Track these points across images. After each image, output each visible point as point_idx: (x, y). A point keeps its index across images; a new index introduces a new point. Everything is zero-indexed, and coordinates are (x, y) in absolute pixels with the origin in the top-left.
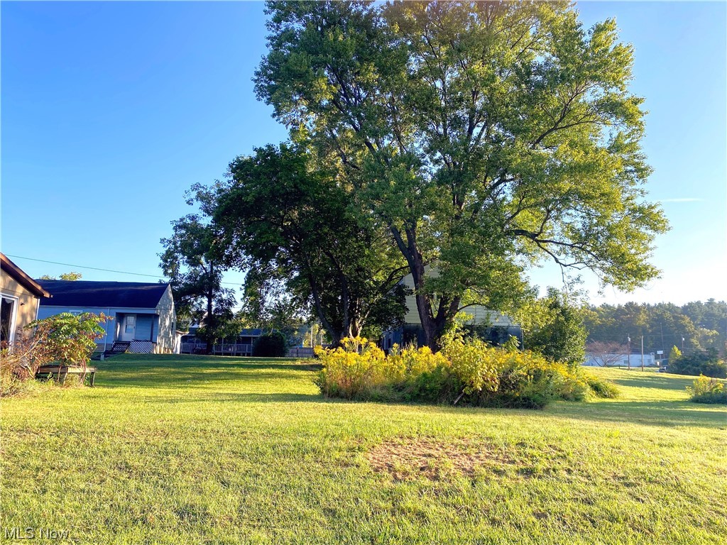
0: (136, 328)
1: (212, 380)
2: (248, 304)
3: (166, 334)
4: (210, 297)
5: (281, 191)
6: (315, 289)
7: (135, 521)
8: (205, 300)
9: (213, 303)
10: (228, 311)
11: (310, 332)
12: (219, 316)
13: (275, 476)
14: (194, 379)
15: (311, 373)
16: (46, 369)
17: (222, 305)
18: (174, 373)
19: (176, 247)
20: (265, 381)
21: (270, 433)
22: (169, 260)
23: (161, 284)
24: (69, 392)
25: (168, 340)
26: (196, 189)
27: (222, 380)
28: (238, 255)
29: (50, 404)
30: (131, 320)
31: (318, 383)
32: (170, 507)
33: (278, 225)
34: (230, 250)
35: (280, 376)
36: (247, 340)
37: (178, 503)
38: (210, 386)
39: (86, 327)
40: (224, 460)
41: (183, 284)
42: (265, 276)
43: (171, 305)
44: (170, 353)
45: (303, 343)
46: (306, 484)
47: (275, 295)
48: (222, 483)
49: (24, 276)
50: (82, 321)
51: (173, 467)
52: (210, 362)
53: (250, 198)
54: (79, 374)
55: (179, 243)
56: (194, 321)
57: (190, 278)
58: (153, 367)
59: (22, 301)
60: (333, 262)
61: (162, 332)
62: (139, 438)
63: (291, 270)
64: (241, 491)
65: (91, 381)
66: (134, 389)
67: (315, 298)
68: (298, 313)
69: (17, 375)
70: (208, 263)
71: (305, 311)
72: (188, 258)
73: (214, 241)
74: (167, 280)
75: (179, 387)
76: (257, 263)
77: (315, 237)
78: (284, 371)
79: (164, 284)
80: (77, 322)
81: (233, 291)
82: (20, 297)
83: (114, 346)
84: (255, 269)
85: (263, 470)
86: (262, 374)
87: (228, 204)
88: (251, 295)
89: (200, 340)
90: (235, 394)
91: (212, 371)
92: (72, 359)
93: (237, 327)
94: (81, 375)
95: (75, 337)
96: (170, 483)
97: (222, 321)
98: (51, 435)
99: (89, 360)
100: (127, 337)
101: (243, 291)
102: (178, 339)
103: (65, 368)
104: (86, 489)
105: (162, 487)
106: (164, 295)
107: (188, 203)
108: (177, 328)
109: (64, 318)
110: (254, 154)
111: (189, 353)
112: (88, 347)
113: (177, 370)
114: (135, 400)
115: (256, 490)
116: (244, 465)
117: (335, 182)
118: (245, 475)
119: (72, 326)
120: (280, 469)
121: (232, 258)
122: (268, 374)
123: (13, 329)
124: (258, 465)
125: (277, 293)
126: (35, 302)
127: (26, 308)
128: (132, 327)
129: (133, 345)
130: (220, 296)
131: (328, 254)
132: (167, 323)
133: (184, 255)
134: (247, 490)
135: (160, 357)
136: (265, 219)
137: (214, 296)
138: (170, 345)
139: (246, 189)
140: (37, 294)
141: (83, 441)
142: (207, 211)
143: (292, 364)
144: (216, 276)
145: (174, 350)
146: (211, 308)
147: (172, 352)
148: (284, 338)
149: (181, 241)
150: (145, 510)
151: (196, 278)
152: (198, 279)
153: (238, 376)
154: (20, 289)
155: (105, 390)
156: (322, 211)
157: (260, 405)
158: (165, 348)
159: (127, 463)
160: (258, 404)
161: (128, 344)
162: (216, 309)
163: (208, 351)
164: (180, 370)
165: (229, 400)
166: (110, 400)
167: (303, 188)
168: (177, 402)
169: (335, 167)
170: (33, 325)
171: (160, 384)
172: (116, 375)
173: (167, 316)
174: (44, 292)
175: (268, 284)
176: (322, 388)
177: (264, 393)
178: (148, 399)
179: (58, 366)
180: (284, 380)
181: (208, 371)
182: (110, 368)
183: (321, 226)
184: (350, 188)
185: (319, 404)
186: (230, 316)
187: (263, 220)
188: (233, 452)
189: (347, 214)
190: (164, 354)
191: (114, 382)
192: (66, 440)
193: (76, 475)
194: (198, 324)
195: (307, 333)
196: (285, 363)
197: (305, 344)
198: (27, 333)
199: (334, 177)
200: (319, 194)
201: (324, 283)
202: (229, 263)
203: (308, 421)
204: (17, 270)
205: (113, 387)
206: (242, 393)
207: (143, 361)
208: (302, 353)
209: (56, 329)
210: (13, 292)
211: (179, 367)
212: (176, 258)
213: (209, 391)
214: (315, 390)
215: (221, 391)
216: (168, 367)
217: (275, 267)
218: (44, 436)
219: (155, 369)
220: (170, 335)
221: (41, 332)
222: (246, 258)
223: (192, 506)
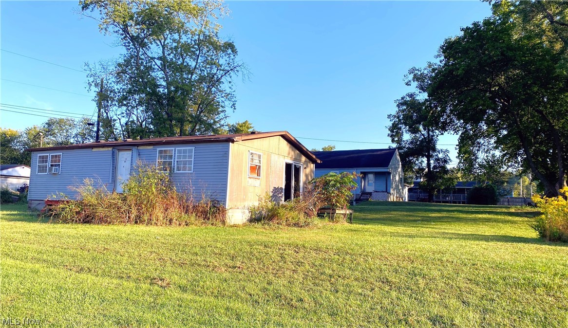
0: (375, 182)
1: (437, 222)
2: (462, 161)
3: (397, 187)
4: (429, 157)
5: (488, 61)
6: (525, 144)
7: (400, 321)
8: (425, 160)
9: (432, 162)
10: (444, 168)
11: (519, 183)
12: (437, 172)
13: (509, 303)
14: (422, 220)
15: (526, 219)
16: (323, 211)
17: (439, 163)
18: (407, 216)
19: (400, 120)
20: (483, 224)
21: (497, 267)
22: (395, 131)
23: (390, 149)
24: (338, 226)
25: (398, 192)
26: (413, 72)
27: (445, 222)
28: (452, 121)
29: (329, 234)
30: (371, 176)
31: (535, 228)
32: (424, 315)
33: (486, 91)
34: (445, 117)
35: (496, 221)
36: (461, 191)
37: (430, 312)
38: (436, 227)
39: (345, 182)
40: (463, 285)
41: (407, 148)
42: (476, 136)
43: (399, 165)
44: (401, 201)
45: (513, 194)
46: (541, 313)
47: (487, 152)
48: (463, 302)
49: (305, 150)
50: (341, 178)
51: (422, 286)
52: (433, 208)
53: (460, 72)
54: (343, 214)
55: (402, 116)
56: (417, 176)
57: (412, 143)
58: (391, 211)
59: (305, 166)
60: (544, 118)
61: (394, 185)
62: (392, 261)
63: (499, 130)
64: (480, 311)
65: (350, 219)
66: (379, 226)
67: (526, 152)
68: (509, 167)
69: (307, 215)
70: (425, 130)
71: (517, 165)
72: (409, 128)
73: (431, 112)
74: (394, 145)
75: (412, 227)
76: (469, 127)
77: (524, 97)
78: (499, 217)
79: (393, 149)
80: (339, 179)
81: (447, 151)
82: (304, 164)
83: (361, 196)
84: (466, 131)
85: (498, 296)
86: (480, 218)
87: (442, 79)
88: (465, 153)
89: (422, 191)
90: (459, 234)
91: (436, 215)
92: (338, 204)
93: (452, 180)
94: (344, 215)
95: (338, 189)
96: (421, 297)
97: (439, 176)
98: (334, 254)
99: (348, 205)
100: (369, 189)
101: (458, 151)
102: (406, 190)
103: (334, 210)
104: (363, 294)
105: (415, 299)
106: (394, 157)
107: (407, 84)
108: (405, 182)
109: (331, 176)
110: (462, 34)
111: (414, 201)
112: (347, 196)
113: (408, 213)
114: (384, 234)
115: (494, 312)
116: (480, 291)
117: (541, 43)
118: (482, 299)
119: (336, 181)
120: (514, 298)
121: (446, 124)
122: (485, 219)
123: (301, 184)
124: (492, 292)
125: (488, 150)
126: (312, 166)
127: (308, 170)
128: (372, 182)
129: (374, 194)
130: (437, 155)
131: (538, 111)
132: (397, 178)
133: (406, 126)
134: (485, 311)
135: (393, 203)
136: (475, 88)
137: (432, 156)
138: (400, 195)
139: (456, 64)
140: (313, 161)
141: (355, 260)
142: (422, 89)
143: (506, 211)
144: (432, 139)
145: (404, 199)
146: (430, 165)
147: (402, 200)
148: (496, 189)
149: (403, 115)
150: (406, 314)
151: (417, 142)
152: (418, 143)
153: (459, 220)
154: (304, 159)
155: (361, 226)
156: (529, 72)
157: (484, 244)
158: (397, 197)
159: (387, 279)
160: (481, 242)
161: (370, 194)
162: (434, 166)
163: (430, 199)
164: (411, 213)
165: (455, 238)
166: (366, 233)
167: (510, 54)
168: (415, 237)
169: (541, 29)
170: (313, 181)
171: (397, 223)
172: (365, 216)
173: (396, 173)
174: (317, 160)
175: (479, 143)
176: (540, 233)
177: (483, 234)
178: (392, 234)
179: (330, 209)
180: (501, 225)
181: (433, 215)
182: (360, 211)
183: (530, 86)
184: (558, 46)
185: (542, 246)
186: (446, 171)
187: (473, 89)
188: (469, 280)
189: (558, 70)
190: (396, 202)
191: (365, 221)
192: (344, 258)
193: (355, 283)
194: (421, 179)
195: (516, 185)
196: (499, 210)
197: (514, 194)
198: (310, 187)
199: (541, 38)
200: (526, 57)
201: (535, 138)
202: (444, 128)
203: (533, 259)
204: (300, 146)
205: (365, 224)
206: (464, 233)
207: (383, 207)
208: (513, 201)
209: (326, 184)
210: (300, 161)
211: (410, 211)
212: (400, 128)
213: (436, 230)
214: (534, 234)
215: (446, 231)
216: (401, 211)
217: (485, 127)
218: (331, 255)
219: (392, 213)
220: (400, 187)
221: (318, 186)
222: (459, 123)
223: (441, 317)
